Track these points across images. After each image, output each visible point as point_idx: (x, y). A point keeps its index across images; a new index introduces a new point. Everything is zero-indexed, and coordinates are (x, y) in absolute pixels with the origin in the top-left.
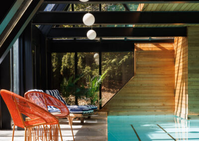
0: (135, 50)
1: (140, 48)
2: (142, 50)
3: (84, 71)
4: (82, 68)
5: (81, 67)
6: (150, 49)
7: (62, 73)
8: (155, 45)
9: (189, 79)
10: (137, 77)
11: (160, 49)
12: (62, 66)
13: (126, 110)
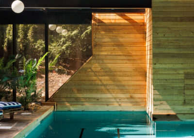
0: (93, 22)
1: (99, 20)
2: (102, 22)
3: (35, 45)
4: (33, 42)
5: (32, 40)
6: (113, 21)
7: (5, 48)
8: (119, 16)
9: (154, 66)
10: (95, 59)
11: (126, 22)
12: (6, 40)
13: (80, 103)
